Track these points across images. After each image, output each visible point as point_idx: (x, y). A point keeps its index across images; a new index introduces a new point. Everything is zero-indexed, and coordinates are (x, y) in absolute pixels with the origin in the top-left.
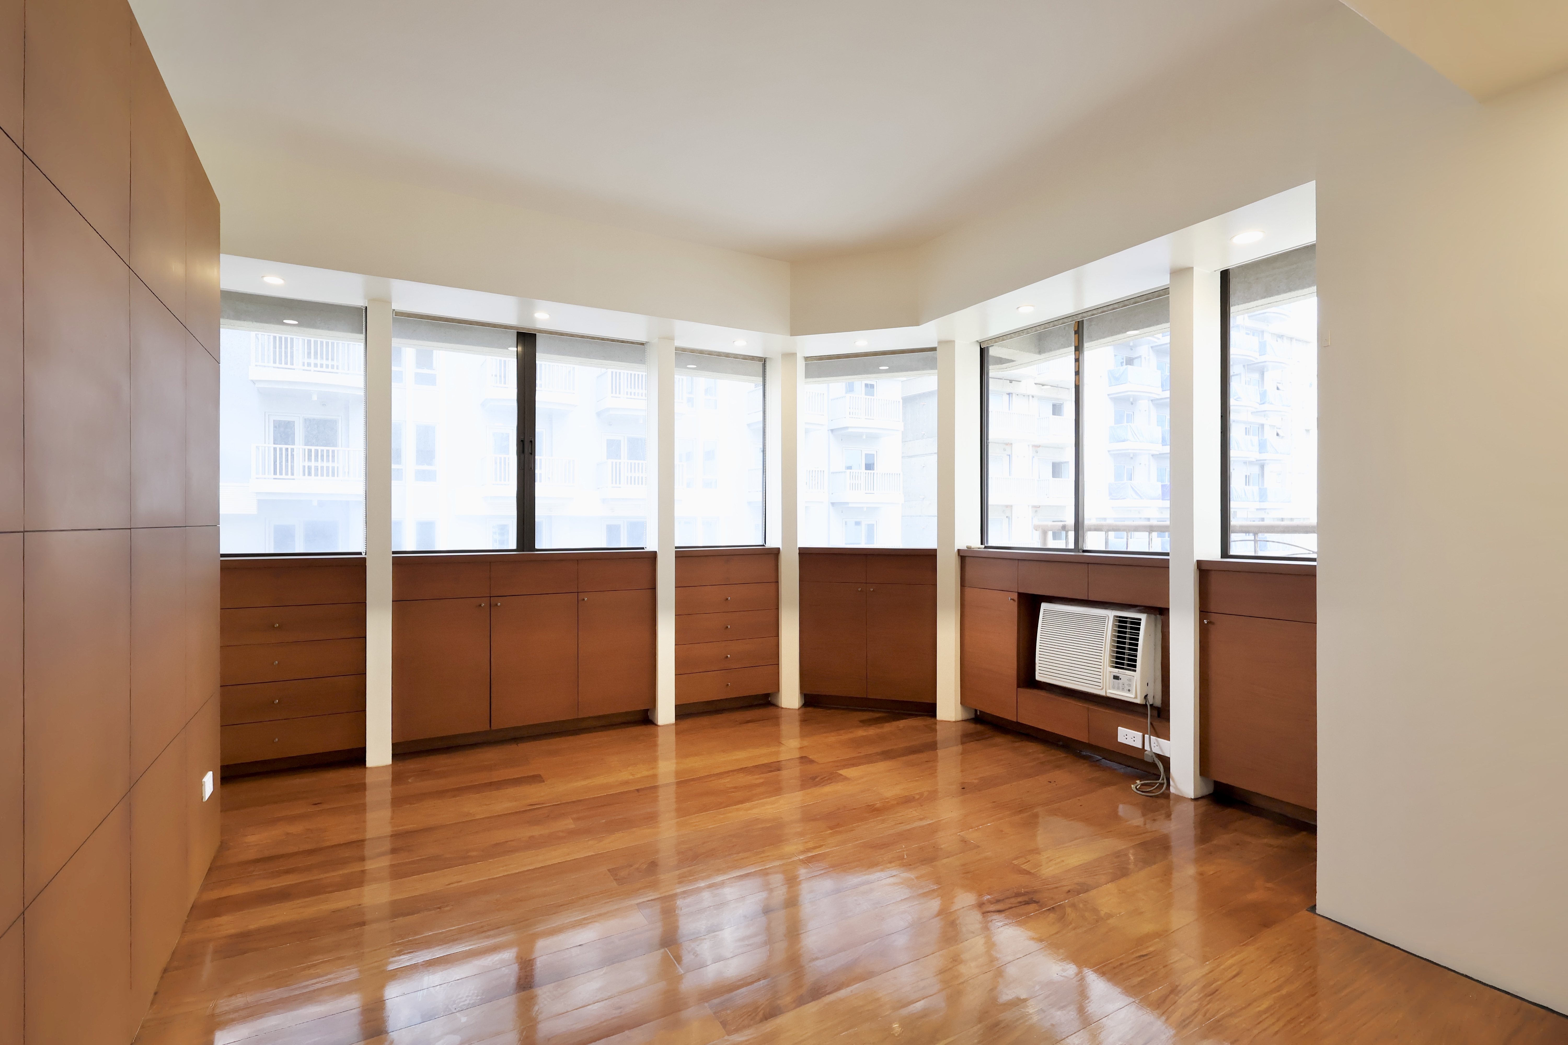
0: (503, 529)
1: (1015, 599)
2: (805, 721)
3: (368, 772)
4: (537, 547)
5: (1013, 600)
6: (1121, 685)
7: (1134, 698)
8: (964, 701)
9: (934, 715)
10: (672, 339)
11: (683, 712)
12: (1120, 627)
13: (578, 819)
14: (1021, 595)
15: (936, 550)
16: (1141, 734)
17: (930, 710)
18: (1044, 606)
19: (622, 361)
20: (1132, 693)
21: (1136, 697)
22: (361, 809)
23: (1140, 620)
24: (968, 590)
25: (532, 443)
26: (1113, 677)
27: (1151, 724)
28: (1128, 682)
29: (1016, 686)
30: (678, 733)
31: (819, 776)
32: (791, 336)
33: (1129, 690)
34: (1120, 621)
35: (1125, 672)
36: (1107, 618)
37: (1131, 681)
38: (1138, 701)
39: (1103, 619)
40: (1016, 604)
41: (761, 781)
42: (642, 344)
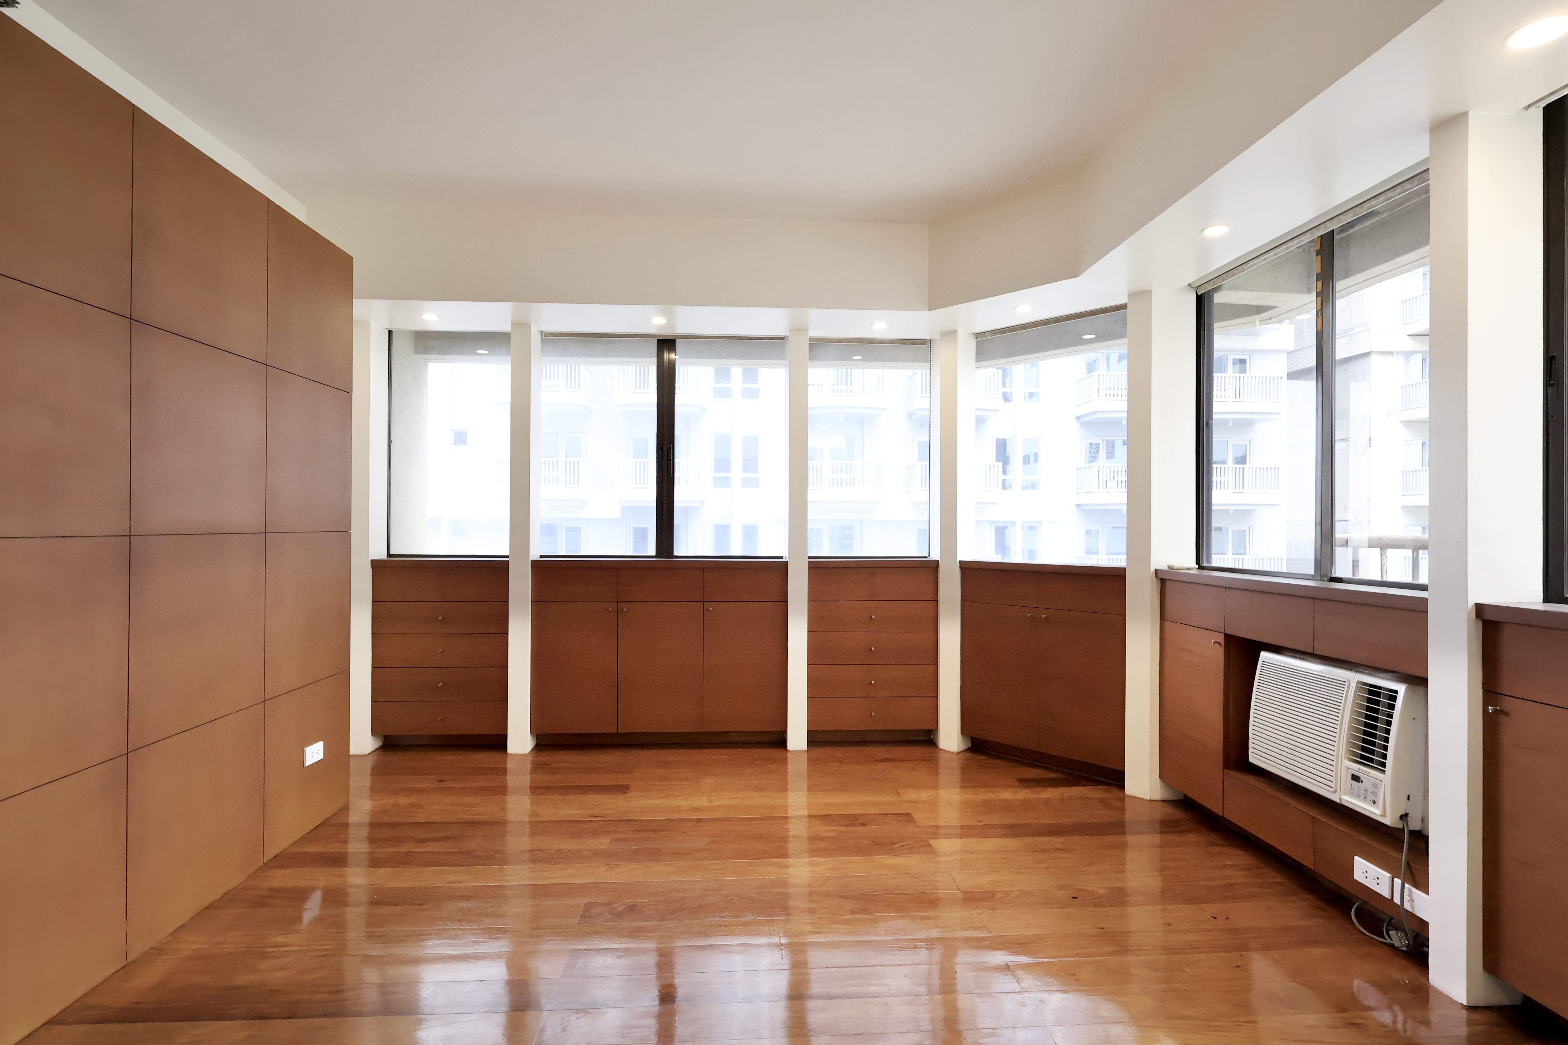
0: (640, 534)
1: (1220, 642)
2: (965, 769)
3: (509, 758)
4: (676, 554)
5: (1219, 643)
6: (1362, 791)
7: (1381, 815)
8: (1165, 774)
9: (1122, 787)
10: (804, 330)
11: (814, 738)
12: (1369, 701)
13: (616, 840)
14: (1228, 638)
15: (1124, 569)
16: (1388, 875)
17: (1116, 778)
18: (1264, 656)
19: (764, 358)
20: (1377, 808)
21: (1384, 815)
22: (502, 790)
23: (1396, 692)
24: (1167, 624)
25: (671, 449)
26: (1351, 776)
27: (1408, 863)
28: (1374, 790)
29: (1222, 767)
30: (810, 761)
31: (899, 842)
32: (930, 309)
33: (1374, 802)
34: (1370, 692)
35: (1369, 773)
36: (1347, 684)
37: (1377, 788)
38: (1389, 820)
39: (1341, 684)
40: (1222, 649)
41: (831, 834)
42: (783, 339)
